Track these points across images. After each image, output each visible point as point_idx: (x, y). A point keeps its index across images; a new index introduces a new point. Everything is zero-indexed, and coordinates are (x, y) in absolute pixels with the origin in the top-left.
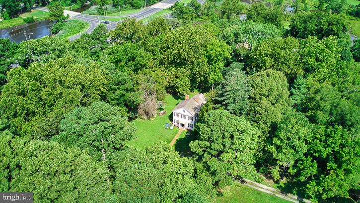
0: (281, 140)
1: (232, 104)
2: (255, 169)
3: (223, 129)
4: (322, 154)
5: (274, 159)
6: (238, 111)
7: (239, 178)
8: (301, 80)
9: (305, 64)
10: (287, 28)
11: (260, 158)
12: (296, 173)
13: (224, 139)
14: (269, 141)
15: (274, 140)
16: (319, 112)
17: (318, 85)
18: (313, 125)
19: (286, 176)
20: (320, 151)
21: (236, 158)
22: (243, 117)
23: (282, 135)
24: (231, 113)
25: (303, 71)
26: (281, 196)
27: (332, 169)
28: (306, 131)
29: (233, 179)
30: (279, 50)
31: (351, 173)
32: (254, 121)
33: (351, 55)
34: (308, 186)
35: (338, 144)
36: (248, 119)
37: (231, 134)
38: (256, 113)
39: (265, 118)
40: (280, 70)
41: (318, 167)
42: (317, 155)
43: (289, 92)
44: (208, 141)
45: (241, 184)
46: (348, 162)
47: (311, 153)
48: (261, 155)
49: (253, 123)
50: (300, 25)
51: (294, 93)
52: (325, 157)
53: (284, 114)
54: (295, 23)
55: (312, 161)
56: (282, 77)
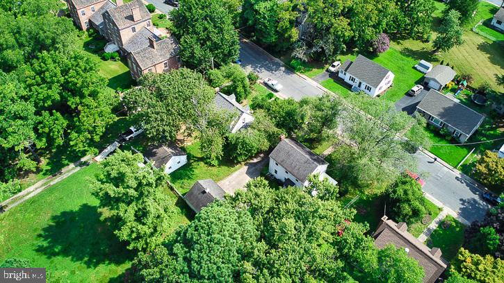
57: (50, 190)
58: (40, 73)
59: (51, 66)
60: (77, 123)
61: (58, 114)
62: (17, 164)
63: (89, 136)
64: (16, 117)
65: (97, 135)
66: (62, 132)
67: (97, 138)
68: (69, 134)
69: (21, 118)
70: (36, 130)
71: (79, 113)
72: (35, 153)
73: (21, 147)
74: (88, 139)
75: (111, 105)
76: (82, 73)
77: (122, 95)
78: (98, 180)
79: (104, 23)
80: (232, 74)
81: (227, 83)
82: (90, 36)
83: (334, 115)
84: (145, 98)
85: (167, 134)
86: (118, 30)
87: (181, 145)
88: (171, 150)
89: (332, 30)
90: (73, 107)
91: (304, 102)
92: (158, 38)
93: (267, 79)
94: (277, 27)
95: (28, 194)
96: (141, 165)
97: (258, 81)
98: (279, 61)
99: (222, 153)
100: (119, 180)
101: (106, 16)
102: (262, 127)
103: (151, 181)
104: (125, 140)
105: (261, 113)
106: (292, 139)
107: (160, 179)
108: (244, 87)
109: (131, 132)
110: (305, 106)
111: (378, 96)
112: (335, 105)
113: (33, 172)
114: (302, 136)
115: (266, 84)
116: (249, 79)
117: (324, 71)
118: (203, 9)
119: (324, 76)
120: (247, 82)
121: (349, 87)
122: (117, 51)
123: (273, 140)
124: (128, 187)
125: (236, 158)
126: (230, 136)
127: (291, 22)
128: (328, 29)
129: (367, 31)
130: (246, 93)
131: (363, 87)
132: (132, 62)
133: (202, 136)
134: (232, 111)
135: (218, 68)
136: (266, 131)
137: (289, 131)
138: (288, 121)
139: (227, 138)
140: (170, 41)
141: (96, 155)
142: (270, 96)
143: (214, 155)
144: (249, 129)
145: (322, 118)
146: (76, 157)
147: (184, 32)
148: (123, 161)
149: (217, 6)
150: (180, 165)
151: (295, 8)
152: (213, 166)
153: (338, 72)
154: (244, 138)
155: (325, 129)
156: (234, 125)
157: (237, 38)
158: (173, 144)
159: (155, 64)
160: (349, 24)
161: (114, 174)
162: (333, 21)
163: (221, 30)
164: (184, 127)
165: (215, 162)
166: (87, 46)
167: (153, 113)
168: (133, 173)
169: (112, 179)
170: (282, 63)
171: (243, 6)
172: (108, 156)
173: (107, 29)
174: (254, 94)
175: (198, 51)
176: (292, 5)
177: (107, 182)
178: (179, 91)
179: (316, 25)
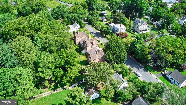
0: (42, 68)
1: (7, 63)
2: (37, 88)
3: (9, 79)
4: (62, 64)
5: (43, 78)
6: (13, 65)
7: (31, 98)
8: (36, 36)
9: (34, 28)
10: (17, 13)
11: (36, 82)
12: (55, 78)
13: (12, 83)
14: (36, 71)
15: (39, 70)
16: (51, 47)
17: (45, 36)
18: (52, 54)
19: (52, 82)
20: (60, 64)
21: (24, 89)
22: (17, 67)
23: (41, 65)
24: (9, 68)
25: (35, 32)
26: (55, 92)
27: (68, 68)
28: (50, 58)
29: (29, 100)
30: (18, 25)
31: (76, 65)
32: (24, 66)
33: (52, 18)
34: (63, 80)
35: (66, 57)
36: (20, 66)
37: (15, 79)
38: (23, 61)
39: (29, 62)
40: (24, 35)
41: (63, 70)
42: (60, 65)
43: (33, 44)
44: (4, 90)
45: (34, 100)
46: (72, 62)
47: (57, 66)
48: (36, 80)
49: (24, 67)
50: (23, 10)
51: (36, 43)
52: (63, 65)
53: (37, 55)
54: (20, 9)
55: (59, 69)
56: (27, 38)
57: (52, 95)
58: (60, 56)
59: (64, 54)
60: (66, 74)
61: (61, 70)
62: (44, 84)
63: (69, 79)
64: (49, 68)
65: (72, 79)
66: (61, 76)
67: (71, 80)
68: (63, 77)
69: (50, 69)
70: (53, 73)
71: (68, 71)
72: (50, 81)
73: (47, 78)
74: (68, 80)
75: (79, 70)
76: (72, 58)
77: (83, 67)
78: (67, 96)
79: (83, 44)
80: (122, 67)
81: (120, 70)
82: (78, 47)
83: (162, 91)
84: (90, 70)
85: (94, 84)
86: (87, 46)
87: (98, 89)
88: (94, 91)
89: (165, 58)
90: (67, 68)
91: (150, 84)
92: (99, 51)
93: (136, 71)
94: (143, 53)
95: (44, 95)
96: (83, 94)
97: (132, 72)
98: (142, 66)
99: (113, 97)
100: (74, 98)
101: (84, 41)
102: (131, 90)
103: (84, 101)
104: (80, 83)
105: (131, 84)
106: (143, 98)
107: (88, 101)
108: (126, 72)
109: (83, 81)
110: (150, 85)
111: (182, 87)
112: (163, 88)
113: (48, 88)
114: (147, 98)
115: (135, 73)
116: (129, 70)
117: (160, 73)
118: (116, 44)
119: (160, 75)
120: (128, 71)
121: (170, 81)
122: (85, 53)
123: (135, 96)
124: (76, 101)
125: (118, 100)
126: (118, 90)
127: (148, 52)
128: (163, 57)
129: (179, 60)
130: (127, 75)
131: (176, 82)
132: (89, 57)
133: (107, 88)
134: (120, 81)
135: (117, 64)
136: (132, 92)
137: (142, 94)
138: (142, 90)
139: (116, 91)
140: (103, 52)
141: (69, 86)
142: (136, 78)
143: (109, 96)
144: (125, 89)
145: (157, 92)
146: (63, 86)
147: (108, 50)
148: (77, 90)
149: (121, 43)
150: (96, 97)
151: (151, 48)
152: (109, 101)
153: (166, 75)
154: (123, 92)
155: (158, 97)
156: (120, 86)
157: (126, 55)
158: (96, 88)
159: (96, 59)
160: (172, 57)
161: (73, 95)
162: (166, 55)
163: (121, 51)
164: (101, 83)
165: (110, 100)
166: (76, 50)
167: (91, 75)
168: (79, 96)
169: (72, 97)
170: (143, 67)
171: (131, 45)
172: (73, 88)
173: (84, 45)
174: (130, 76)
175: (111, 57)
176: (150, 46)
177: (70, 97)
178: (102, 70)
179: (158, 55)
